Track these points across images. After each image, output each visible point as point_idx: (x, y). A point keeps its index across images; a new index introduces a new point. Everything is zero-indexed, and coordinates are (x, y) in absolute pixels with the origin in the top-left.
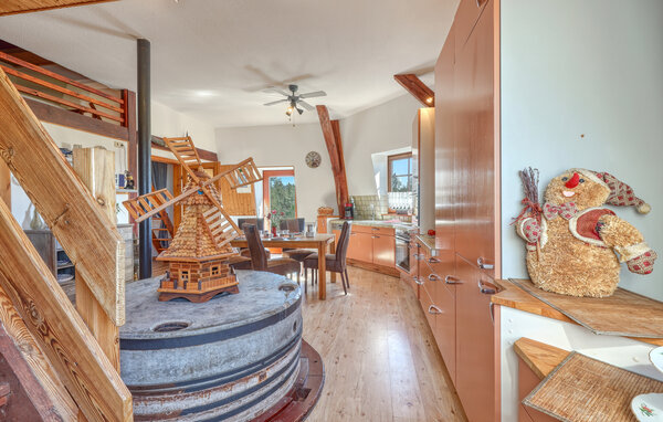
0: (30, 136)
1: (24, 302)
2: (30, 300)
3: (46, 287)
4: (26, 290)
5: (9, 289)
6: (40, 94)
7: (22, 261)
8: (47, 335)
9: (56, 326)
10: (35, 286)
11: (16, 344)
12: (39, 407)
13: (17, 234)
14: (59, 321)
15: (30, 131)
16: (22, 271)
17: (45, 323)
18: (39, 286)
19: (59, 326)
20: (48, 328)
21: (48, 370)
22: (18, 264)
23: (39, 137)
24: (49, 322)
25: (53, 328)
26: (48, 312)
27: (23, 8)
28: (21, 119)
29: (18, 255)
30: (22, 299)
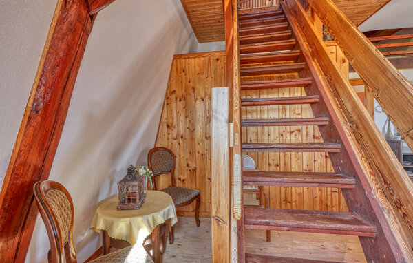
0: (390, 80)
1: (386, 182)
2: (389, 182)
3: (399, 176)
4: (387, 176)
5: (377, 172)
6: (392, 53)
7: (384, 157)
8: (400, 208)
9: (407, 205)
10: (392, 174)
11: (381, 206)
12: (395, 253)
13: (381, 140)
14: (409, 202)
15: (390, 76)
16: (384, 163)
17: (399, 200)
18: (395, 175)
19: (409, 206)
20: (401, 205)
21: (400, 232)
22: (381, 159)
23: (396, 79)
24: (402, 200)
25: (404, 206)
26: (401, 194)
27: (382, 4)
28: (384, 70)
29: (382, 153)
30: (384, 180)
